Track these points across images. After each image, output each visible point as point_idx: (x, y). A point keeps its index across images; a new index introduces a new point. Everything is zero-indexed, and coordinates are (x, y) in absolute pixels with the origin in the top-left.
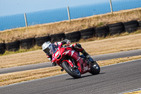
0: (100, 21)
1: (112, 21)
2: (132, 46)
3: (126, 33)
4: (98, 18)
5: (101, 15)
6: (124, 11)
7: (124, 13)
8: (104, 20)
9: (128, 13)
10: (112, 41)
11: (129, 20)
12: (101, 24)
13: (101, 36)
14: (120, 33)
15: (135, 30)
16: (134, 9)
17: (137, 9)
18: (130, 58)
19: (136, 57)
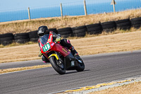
2: (7, 59)
3: (2, 46)
9: (4, 25)
11: (5, 32)
15: (10, 43)
16: (11, 22)
17: (13, 22)
18: (4, 70)
19: (10, 69)
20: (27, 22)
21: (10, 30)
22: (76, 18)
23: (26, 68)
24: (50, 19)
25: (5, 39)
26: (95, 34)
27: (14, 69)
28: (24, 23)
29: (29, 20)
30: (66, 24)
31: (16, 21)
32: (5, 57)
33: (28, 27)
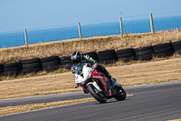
0: (10, 56)
1: (26, 56)
3: (44, 72)
4: (8, 51)
5: (12, 48)
6: (42, 44)
7: (43, 47)
8: (16, 54)
9: (47, 46)
10: (24, 81)
11: (49, 55)
12: (12, 59)
13: (11, 75)
14: (36, 72)
15: (56, 69)
18: (48, 104)
20: (78, 42)
21: (56, 51)
22: (139, 37)
23: (76, 102)
24: (107, 37)
25: (48, 63)
26: (164, 56)
27: (60, 102)
28: (73, 42)
29: (80, 39)
30: (127, 44)
31: (64, 41)
32: (48, 87)
33: (78, 48)
